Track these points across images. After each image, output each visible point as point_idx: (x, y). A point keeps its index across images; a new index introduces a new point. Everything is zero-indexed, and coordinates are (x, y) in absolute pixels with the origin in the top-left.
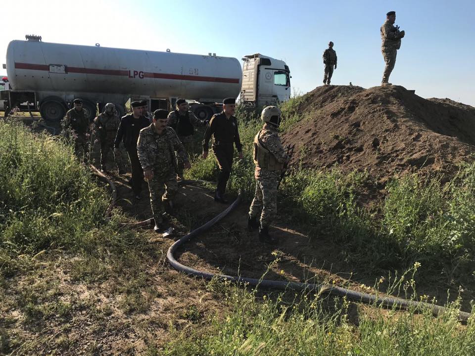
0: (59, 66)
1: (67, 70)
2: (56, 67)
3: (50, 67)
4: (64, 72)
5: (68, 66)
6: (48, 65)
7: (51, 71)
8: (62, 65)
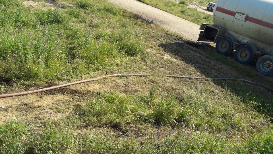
0: (243, 14)
1: (248, 19)
2: (240, 14)
3: (237, 14)
4: (244, 20)
5: (250, 16)
6: (236, 12)
7: (235, 17)
8: (245, 14)
